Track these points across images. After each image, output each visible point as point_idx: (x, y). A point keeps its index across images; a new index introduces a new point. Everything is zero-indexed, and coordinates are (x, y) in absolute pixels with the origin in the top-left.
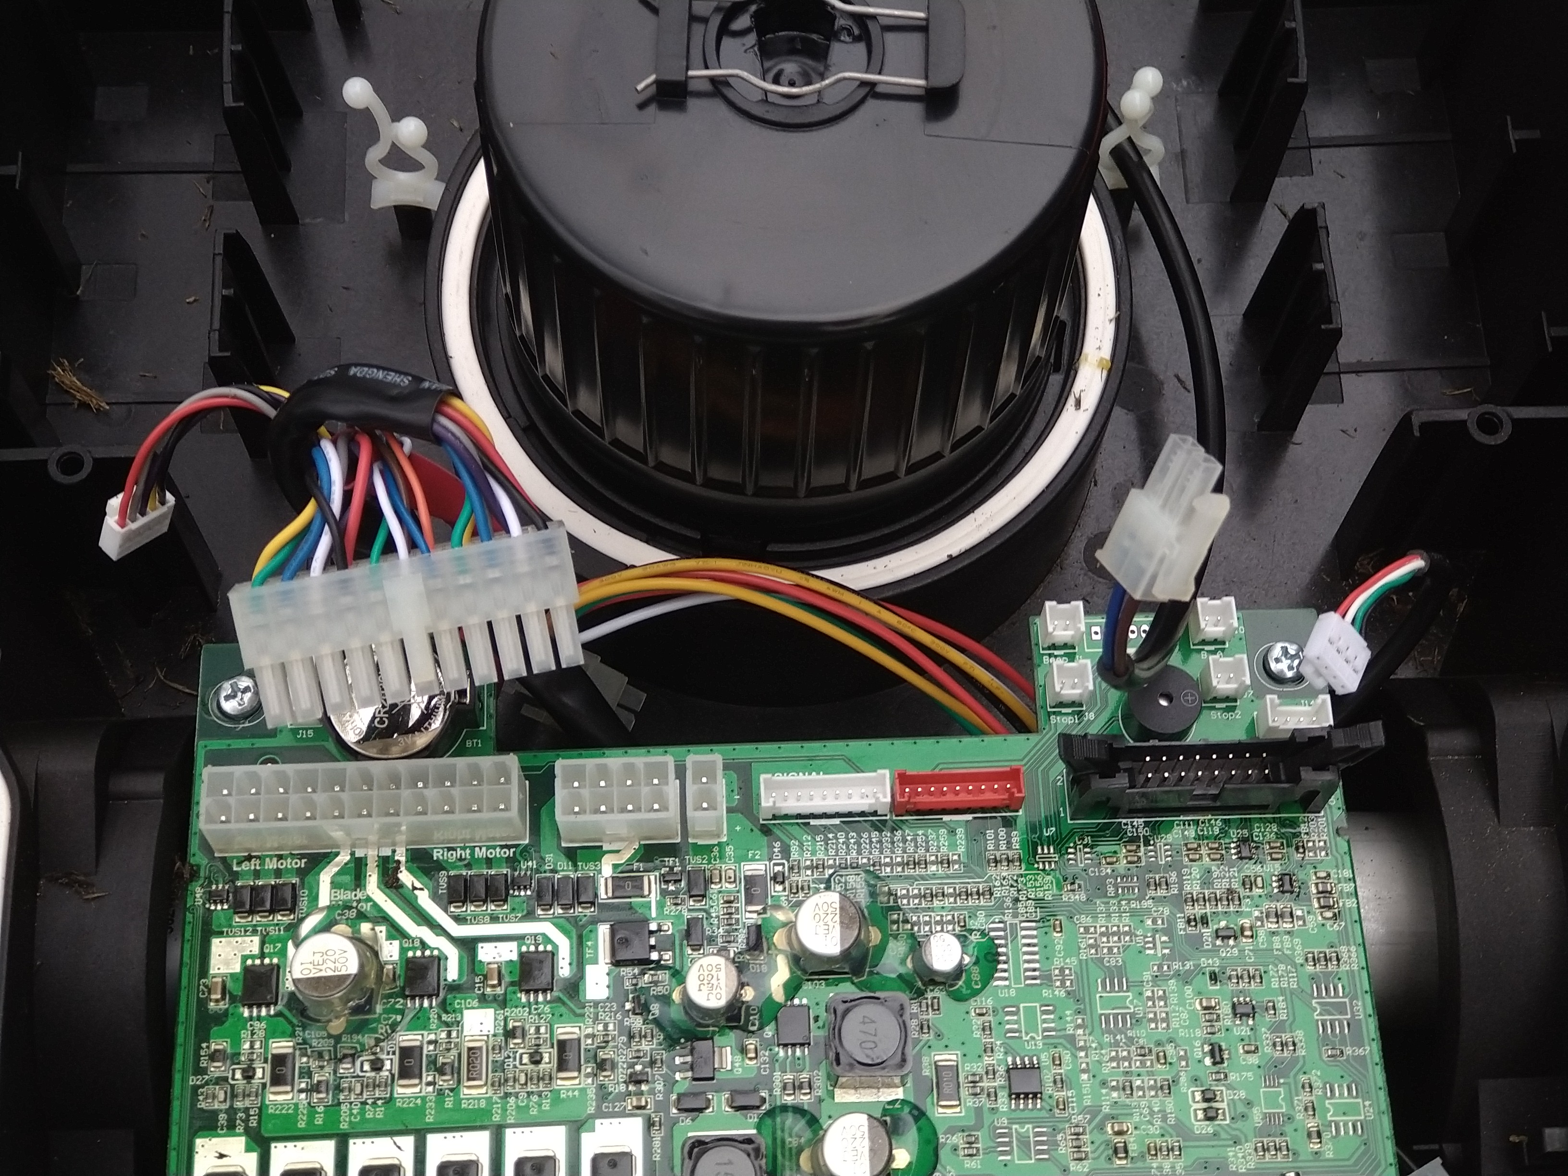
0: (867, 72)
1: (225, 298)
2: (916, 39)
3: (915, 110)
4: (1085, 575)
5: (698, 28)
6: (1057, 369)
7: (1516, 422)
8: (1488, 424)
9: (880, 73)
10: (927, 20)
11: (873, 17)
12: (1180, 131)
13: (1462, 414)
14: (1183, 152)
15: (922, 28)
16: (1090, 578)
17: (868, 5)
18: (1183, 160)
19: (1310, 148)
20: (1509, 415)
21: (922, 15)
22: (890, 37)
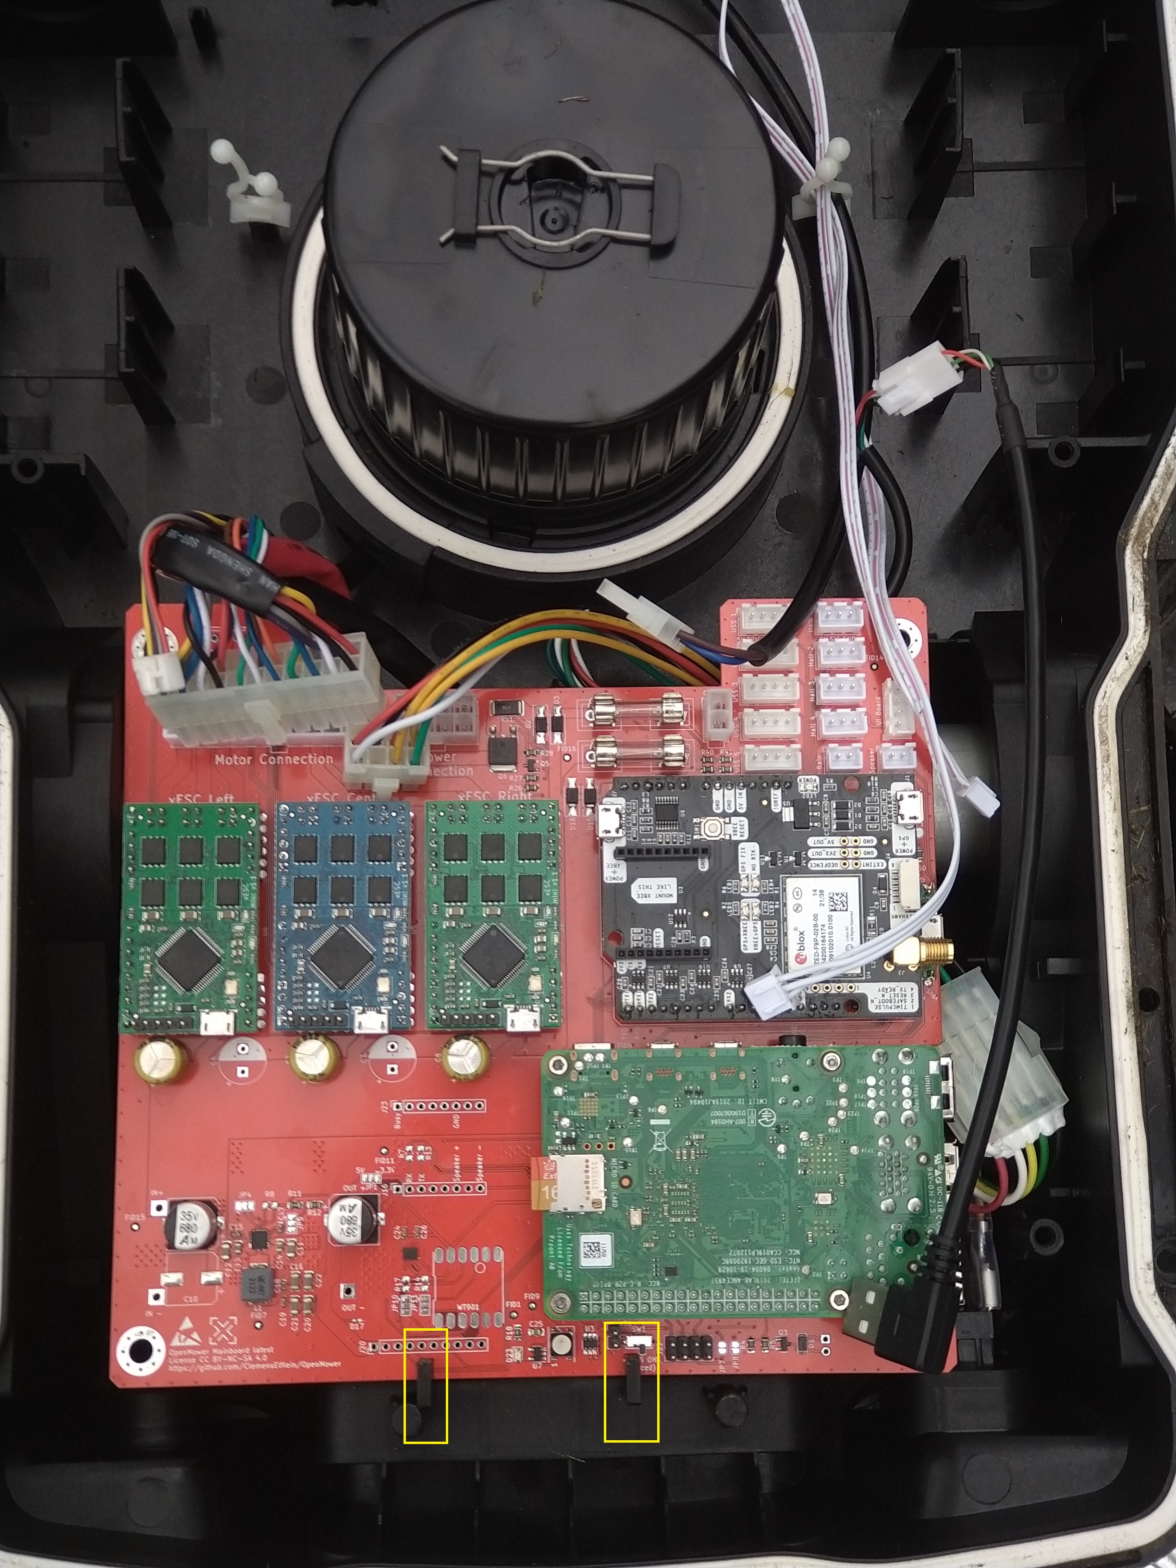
0: (607, 228)
1: (128, 324)
2: (645, 195)
3: (644, 251)
4: (777, 528)
5: (486, 181)
6: (756, 391)
7: (1084, 450)
8: (1063, 451)
9: (617, 229)
10: (653, 182)
11: (614, 180)
12: (872, 155)
13: (1045, 444)
14: (873, 173)
15: (649, 187)
16: (780, 531)
17: (611, 171)
18: (873, 181)
19: (973, 172)
20: (1080, 445)
21: (650, 178)
22: (626, 193)
